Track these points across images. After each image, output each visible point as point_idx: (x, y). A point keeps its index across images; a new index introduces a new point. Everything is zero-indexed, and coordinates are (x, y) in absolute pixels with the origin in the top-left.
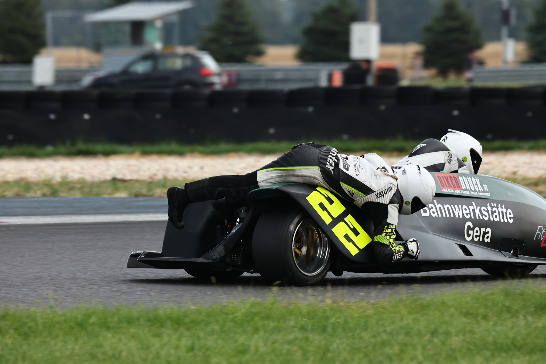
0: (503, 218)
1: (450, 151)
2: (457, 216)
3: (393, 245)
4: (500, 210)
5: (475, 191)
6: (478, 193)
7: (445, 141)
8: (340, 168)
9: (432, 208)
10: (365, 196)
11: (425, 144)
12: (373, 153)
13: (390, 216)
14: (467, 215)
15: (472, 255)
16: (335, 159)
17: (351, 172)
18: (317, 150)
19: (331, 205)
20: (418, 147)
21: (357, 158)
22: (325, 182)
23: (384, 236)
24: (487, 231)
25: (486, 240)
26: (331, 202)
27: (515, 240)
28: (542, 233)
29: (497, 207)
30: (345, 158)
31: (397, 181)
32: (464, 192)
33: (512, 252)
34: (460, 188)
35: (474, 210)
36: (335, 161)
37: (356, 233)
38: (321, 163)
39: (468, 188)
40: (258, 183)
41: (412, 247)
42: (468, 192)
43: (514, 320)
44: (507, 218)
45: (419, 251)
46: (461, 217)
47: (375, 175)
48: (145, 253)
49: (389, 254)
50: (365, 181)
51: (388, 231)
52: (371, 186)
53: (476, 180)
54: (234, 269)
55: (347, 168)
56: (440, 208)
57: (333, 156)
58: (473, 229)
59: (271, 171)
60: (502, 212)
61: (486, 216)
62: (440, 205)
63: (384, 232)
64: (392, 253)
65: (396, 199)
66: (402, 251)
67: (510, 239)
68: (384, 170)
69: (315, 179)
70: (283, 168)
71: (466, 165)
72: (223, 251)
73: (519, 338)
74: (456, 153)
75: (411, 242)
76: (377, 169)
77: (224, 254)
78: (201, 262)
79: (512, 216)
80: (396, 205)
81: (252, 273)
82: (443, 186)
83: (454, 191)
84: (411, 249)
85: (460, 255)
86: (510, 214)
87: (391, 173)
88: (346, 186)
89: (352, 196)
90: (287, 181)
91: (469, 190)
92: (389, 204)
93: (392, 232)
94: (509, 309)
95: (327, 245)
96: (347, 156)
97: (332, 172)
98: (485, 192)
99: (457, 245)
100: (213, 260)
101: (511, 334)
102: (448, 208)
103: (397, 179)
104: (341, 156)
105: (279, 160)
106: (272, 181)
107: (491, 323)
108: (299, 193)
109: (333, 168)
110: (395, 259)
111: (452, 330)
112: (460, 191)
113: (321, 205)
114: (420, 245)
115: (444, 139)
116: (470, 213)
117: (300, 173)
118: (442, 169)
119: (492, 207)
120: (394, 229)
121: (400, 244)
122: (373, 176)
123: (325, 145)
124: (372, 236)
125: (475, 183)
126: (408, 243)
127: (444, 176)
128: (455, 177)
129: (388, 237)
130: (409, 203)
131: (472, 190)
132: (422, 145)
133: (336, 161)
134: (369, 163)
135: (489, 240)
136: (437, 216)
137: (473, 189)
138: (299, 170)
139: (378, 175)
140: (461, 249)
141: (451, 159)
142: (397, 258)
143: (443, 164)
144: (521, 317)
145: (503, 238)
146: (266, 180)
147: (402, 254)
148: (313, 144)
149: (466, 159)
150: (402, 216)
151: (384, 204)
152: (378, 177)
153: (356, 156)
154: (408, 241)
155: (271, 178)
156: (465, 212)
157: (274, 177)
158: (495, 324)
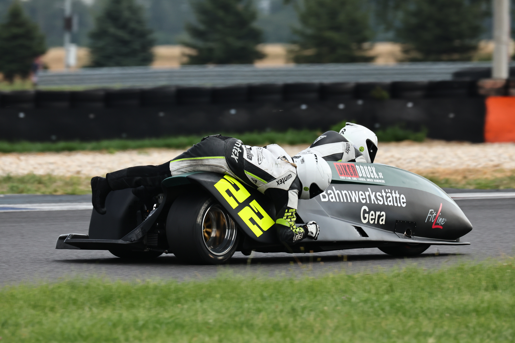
0: (397, 202)
1: (348, 142)
2: (354, 201)
3: (293, 227)
4: (394, 195)
5: (371, 178)
6: (373, 180)
7: (343, 133)
8: (244, 157)
9: (331, 194)
10: (267, 182)
11: (325, 136)
12: (275, 144)
13: (291, 201)
14: (363, 200)
15: (368, 236)
16: (239, 150)
17: (254, 162)
18: (223, 142)
19: (237, 191)
20: (319, 139)
21: (260, 148)
22: (231, 171)
23: (285, 219)
24: (381, 215)
25: (381, 223)
26: (237, 189)
27: (408, 222)
28: (433, 216)
29: (391, 193)
30: (249, 149)
31: (296, 169)
32: (361, 179)
33: (405, 233)
34: (357, 175)
35: (369, 196)
36: (239, 151)
37: (261, 217)
38: (227, 153)
39: (364, 175)
40: (171, 173)
41: (312, 228)
42: (365, 179)
43: (80, 311)
44: (400, 203)
45: (318, 232)
46: (357, 201)
47: (276, 164)
48: (71, 235)
49: (290, 235)
50: (267, 170)
51: (289, 215)
52: (272, 174)
53: (371, 169)
54: (151, 249)
55: (250, 158)
56: (338, 194)
57: (238, 147)
58: (368, 213)
59: (182, 161)
60: (396, 197)
61: (380, 201)
62: (338, 191)
63: (285, 215)
64: (293, 235)
65: (295, 186)
66: (302, 233)
67: (403, 222)
68: (285, 159)
69: (221, 167)
70: (193, 159)
71: (363, 154)
72: (141, 233)
73: (85, 329)
74: (353, 144)
75: (311, 224)
76: (278, 158)
77: (141, 236)
78: (121, 243)
79: (405, 200)
80: (296, 190)
81: (167, 253)
82: (341, 174)
83: (351, 178)
84: (311, 231)
85: (357, 236)
86: (403, 198)
87: (291, 161)
88: (250, 174)
89: (256, 183)
90: (196, 170)
91: (365, 178)
92: (289, 190)
93: (292, 215)
94: (75, 302)
95: (235, 228)
96: (251, 147)
97: (237, 162)
98: (380, 179)
99: (354, 227)
100: (131, 241)
101: (78, 325)
102: (345, 194)
103: (296, 167)
104: (245, 147)
105: (189, 151)
106: (183, 170)
107: (58, 315)
108: (207, 181)
109: (237, 158)
110: (296, 240)
111: (21, 321)
112: (357, 178)
113: (228, 192)
114: (319, 227)
115: (343, 131)
116: (366, 199)
117: (208, 162)
118: (340, 158)
119: (386, 193)
120: (294, 213)
121: (301, 226)
122: (274, 164)
123: (231, 137)
124: (274, 219)
125: (371, 171)
126: (308, 226)
127: (342, 165)
128: (352, 165)
129: (289, 220)
130: (307, 189)
131: (368, 178)
132: (322, 137)
133: (241, 152)
134: (270, 153)
135: (384, 222)
136: (335, 201)
137: (369, 176)
138: (207, 160)
139: (279, 163)
140: (357, 230)
141: (349, 150)
142: (298, 239)
143: (342, 154)
144: (87, 309)
145: (397, 221)
146: (177, 170)
147: (302, 235)
148: (220, 136)
149: (363, 149)
150: (302, 200)
151: (285, 190)
152: (279, 165)
153: (259, 147)
154: (309, 223)
155: (182, 167)
156: (361, 197)
157: (184, 167)
158: (62, 316)
